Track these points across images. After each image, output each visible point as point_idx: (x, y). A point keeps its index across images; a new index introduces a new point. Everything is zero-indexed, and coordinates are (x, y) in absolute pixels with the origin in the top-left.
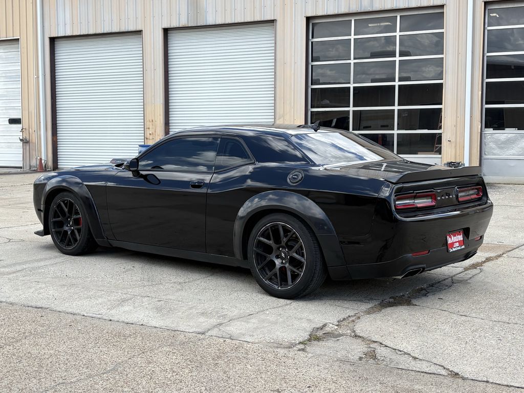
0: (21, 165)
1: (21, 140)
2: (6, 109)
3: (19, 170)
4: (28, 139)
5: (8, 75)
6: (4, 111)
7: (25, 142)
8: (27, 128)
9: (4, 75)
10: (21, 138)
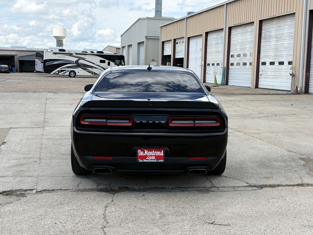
0: (290, 90)
1: (291, 74)
2: (288, 56)
3: (288, 92)
4: (294, 74)
5: (290, 35)
6: (287, 57)
7: (293, 75)
8: (295, 68)
9: (288, 35)
10: (291, 73)
